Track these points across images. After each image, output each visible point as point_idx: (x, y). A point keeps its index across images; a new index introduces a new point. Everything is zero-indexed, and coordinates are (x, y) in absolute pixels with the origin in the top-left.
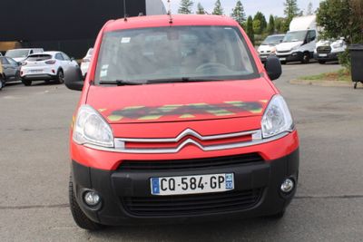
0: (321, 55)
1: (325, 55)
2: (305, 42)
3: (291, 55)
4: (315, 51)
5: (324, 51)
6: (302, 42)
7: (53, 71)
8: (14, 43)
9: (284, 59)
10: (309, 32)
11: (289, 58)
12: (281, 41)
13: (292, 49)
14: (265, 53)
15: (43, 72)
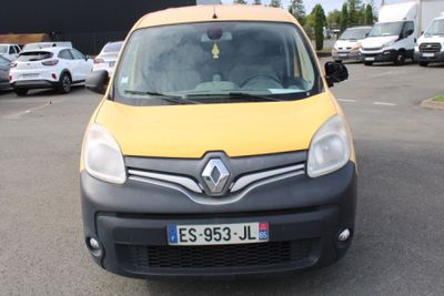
0: (425, 55)
1: (432, 55)
2: (401, 37)
3: (382, 54)
4: (417, 49)
5: (429, 50)
6: (397, 37)
7: (54, 76)
8: (41, 35)
9: (372, 59)
10: (405, 24)
11: (378, 58)
12: (367, 35)
13: (384, 46)
14: (344, 49)
15: (40, 78)
